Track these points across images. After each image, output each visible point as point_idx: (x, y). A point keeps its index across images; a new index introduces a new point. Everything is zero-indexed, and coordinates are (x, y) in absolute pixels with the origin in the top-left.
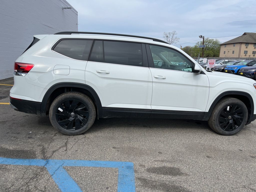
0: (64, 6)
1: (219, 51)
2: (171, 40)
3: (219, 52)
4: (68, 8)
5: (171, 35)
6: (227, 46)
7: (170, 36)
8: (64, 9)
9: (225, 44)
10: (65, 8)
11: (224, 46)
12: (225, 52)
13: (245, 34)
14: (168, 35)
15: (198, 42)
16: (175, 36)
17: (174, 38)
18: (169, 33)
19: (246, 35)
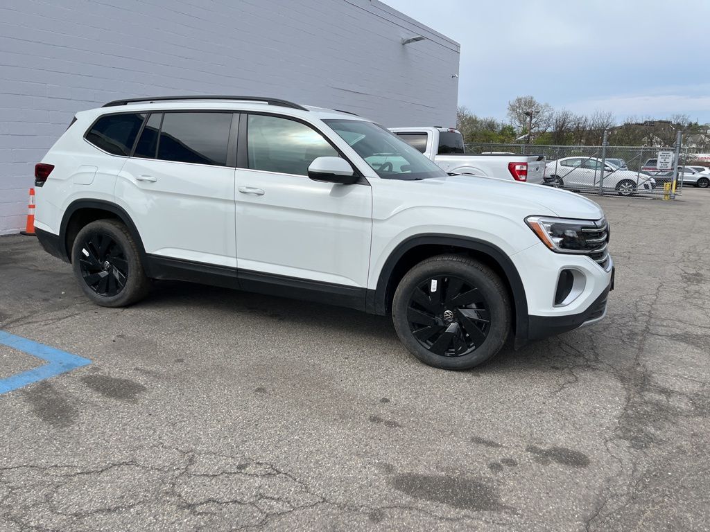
0: (406, 37)
4: (416, 40)
8: (406, 43)
10: (409, 41)
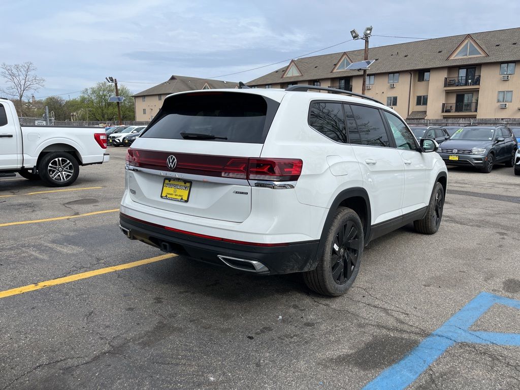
1: (132, 110)
2: (23, 81)
3: (134, 112)
5: (22, 70)
6: (147, 99)
7: (20, 73)
9: (143, 96)
11: (141, 99)
12: (144, 110)
13: (173, 78)
14: (14, 71)
15: (87, 90)
16: (31, 73)
17: (30, 77)
18: (17, 67)
19: (176, 81)
